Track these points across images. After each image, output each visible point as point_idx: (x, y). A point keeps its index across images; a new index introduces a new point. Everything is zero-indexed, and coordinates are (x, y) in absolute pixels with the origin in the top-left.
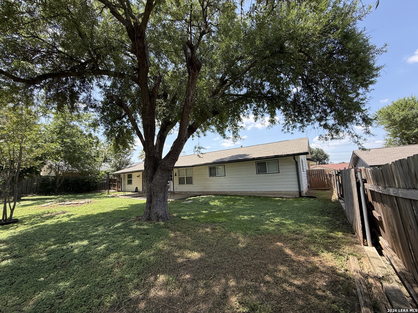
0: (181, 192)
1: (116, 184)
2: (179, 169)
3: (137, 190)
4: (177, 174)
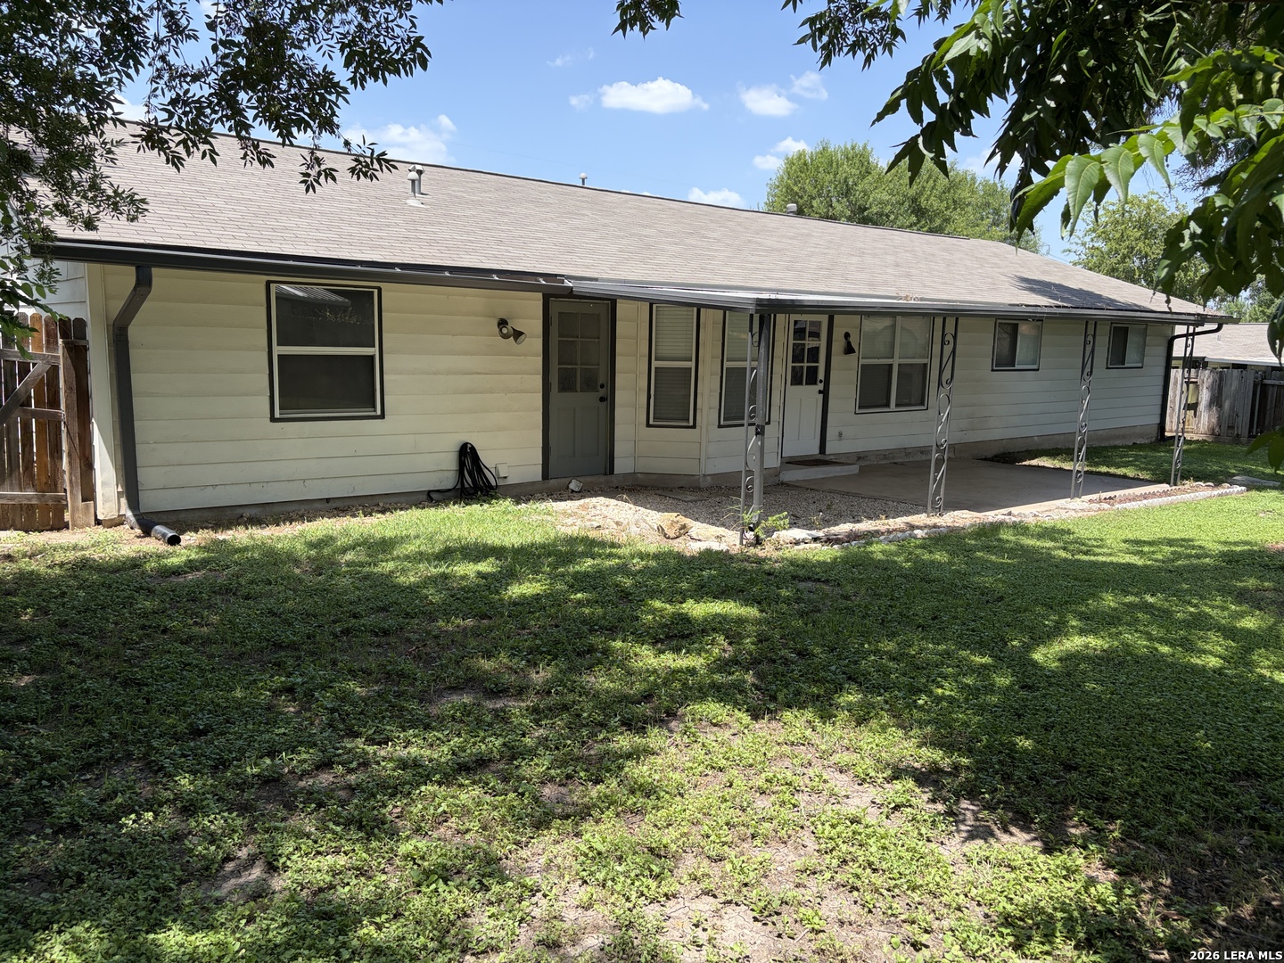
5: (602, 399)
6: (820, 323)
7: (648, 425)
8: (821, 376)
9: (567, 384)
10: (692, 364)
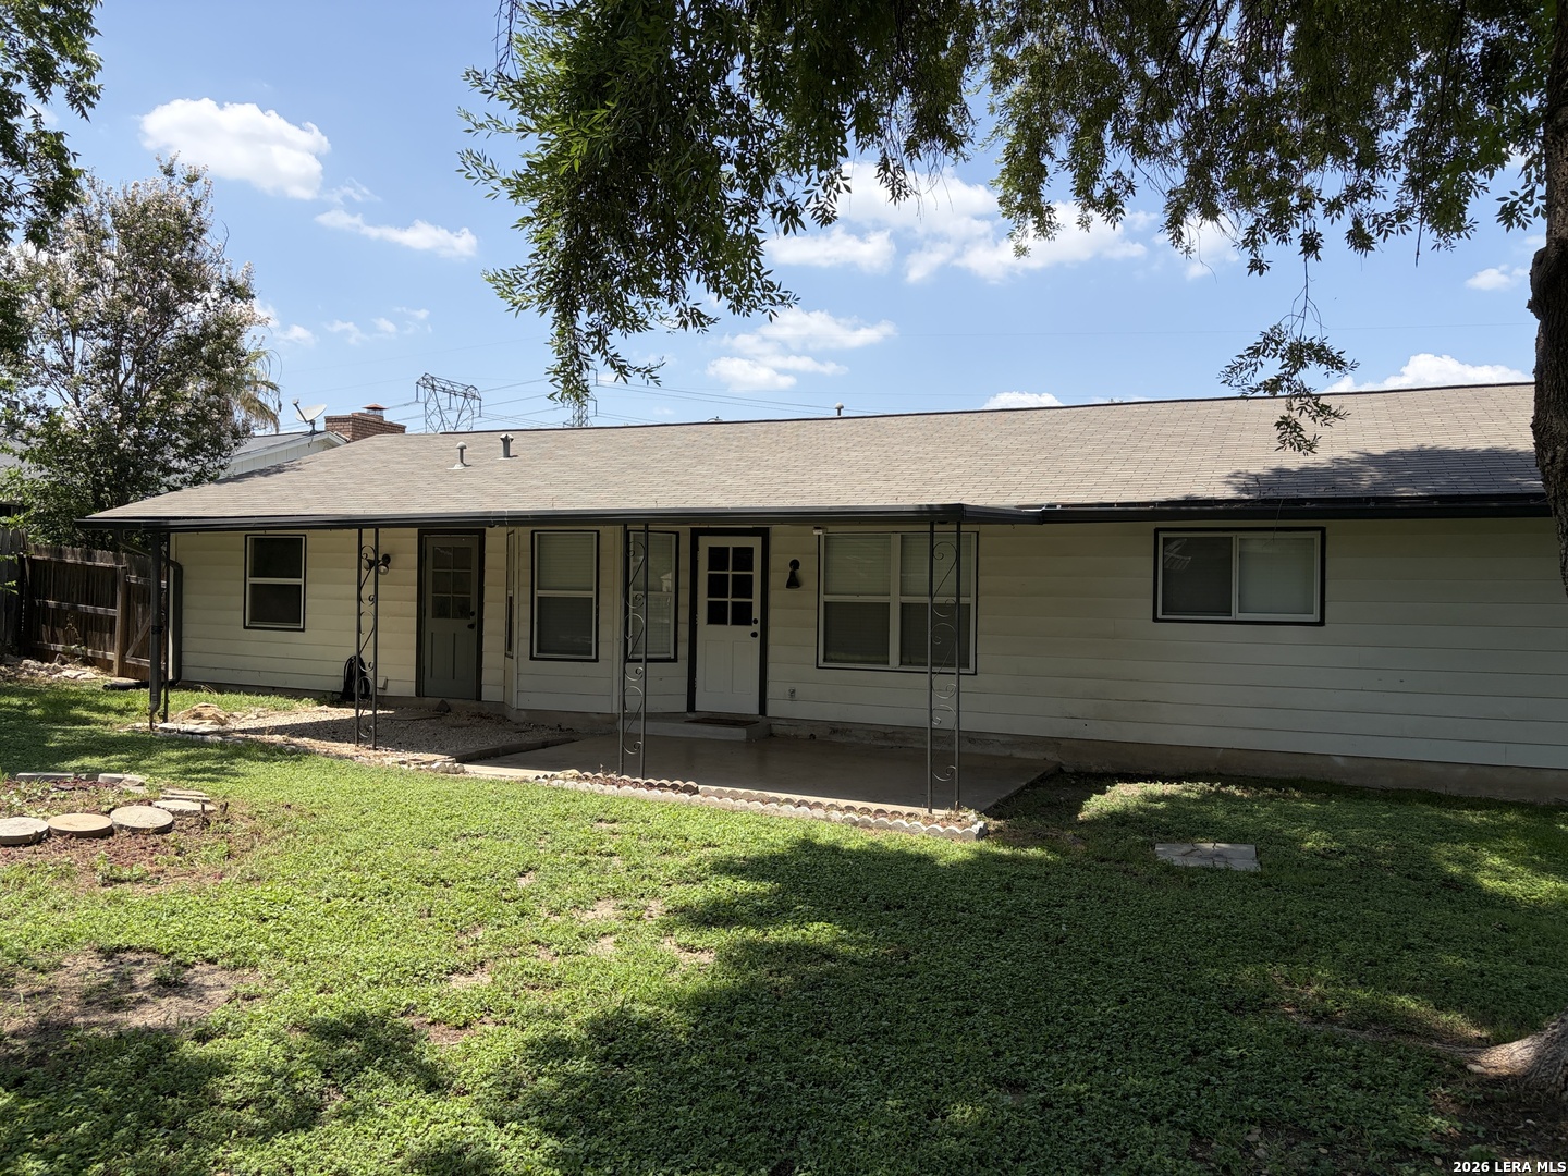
0: (837, 728)
1: (117, 612)
2: (831, 529)
3: (354, 686)
4: (807, 572)
5: (471, 626)
6: (750, 550)
7: (532, 658)
8: (756, 614)
9: (441, 611)
10: (593, 594)
